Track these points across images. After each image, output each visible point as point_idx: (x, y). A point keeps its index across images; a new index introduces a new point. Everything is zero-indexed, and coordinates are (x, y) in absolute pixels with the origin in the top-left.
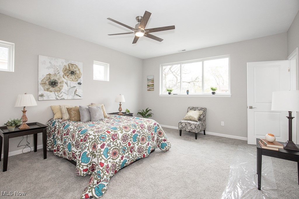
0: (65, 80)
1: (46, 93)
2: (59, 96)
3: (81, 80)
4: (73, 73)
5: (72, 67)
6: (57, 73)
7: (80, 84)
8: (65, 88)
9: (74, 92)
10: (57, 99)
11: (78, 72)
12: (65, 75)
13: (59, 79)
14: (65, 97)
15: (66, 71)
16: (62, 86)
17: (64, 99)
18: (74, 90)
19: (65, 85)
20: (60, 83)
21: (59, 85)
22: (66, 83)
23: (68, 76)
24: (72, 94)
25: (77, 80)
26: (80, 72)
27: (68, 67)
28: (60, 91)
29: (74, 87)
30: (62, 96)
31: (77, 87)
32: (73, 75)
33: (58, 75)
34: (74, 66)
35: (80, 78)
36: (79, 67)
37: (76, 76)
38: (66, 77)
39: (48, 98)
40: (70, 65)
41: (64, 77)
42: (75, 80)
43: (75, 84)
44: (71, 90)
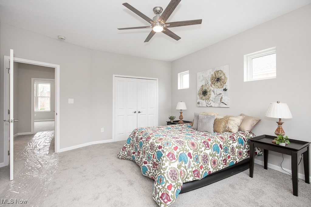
0: (212, 89)
1: (201, 101)
2: (208, 104)
3: (227, 86)
4: (218, 80)
5: (218, 74)
6: (206, 83)
7: (225, 90)
8: (212, 96)
9: (220, 100)
10: (207, 106)
11: (223, 77)
12: (212, 84)
13: (208, 88)
14: (213, 104)
15: (212, 79)
16: (210, 94)
17: (211, 107)
18: (220, 98)
19: (212, 93)
20: (209, 92)
21: (208, 93)
22: (213, 91)
23: (214, 84)
24: (218, 102)
25: (222, 86)
26: (225, 77)
27: (214, 75)
28: (209, 99)
29: (220, 94)
30: (210, 103)
31: (222, 94)
32: (219, 82)
33: (208, 85)
34: (220, 72)
35: (226, 83)
36: (224, 72)
37: (221, 82)
38: (213, 86)
39: (202, 105)
40: (216, 72)
41: (211, 86)
42: (221, 86)
43: (220, 91)
44: (217, 98)
